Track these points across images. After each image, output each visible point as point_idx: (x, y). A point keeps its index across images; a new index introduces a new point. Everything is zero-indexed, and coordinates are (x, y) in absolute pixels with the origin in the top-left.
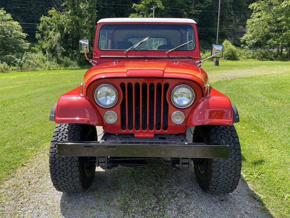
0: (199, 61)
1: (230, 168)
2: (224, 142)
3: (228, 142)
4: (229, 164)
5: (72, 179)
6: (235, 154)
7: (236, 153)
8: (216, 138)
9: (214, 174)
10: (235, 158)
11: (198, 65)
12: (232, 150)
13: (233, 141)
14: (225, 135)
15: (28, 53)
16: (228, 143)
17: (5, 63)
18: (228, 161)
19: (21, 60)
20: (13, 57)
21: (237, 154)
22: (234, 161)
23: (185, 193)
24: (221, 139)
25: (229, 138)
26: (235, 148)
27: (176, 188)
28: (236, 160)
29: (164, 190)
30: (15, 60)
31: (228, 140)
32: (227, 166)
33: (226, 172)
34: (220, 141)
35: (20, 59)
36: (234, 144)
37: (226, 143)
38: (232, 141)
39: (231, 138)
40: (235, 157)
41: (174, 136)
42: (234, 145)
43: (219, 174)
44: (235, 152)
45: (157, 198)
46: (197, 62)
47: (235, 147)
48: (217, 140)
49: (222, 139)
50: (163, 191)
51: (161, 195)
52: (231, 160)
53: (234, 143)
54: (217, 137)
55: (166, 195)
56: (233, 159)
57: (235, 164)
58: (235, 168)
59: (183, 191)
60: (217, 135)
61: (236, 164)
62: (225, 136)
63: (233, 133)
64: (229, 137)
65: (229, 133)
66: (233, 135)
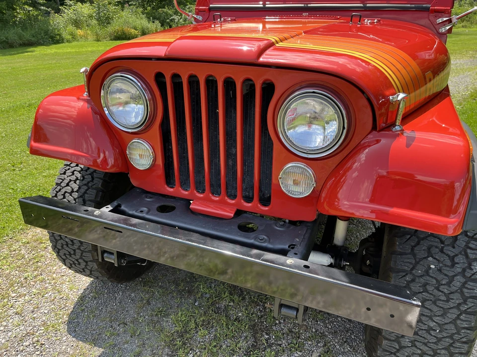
0: (445, 19)
1: (435, 343)
2: (432, 266)
3: (446, 270)
4: (432, 332)
5: (85, 264)
6: (459, 309)
7: (464, 308)
8: (412, 249)
9: (385, 342)
10: (455, 320)
11: (443, 30)
12: (451, 296)
13: (464, 270)
14: (443, 248)
15: (192, 6)
16: (446, 272)
17: (158, 22)
18: (432, 324)
19: (181, 18)
20: (170, 12)
21: (465, 312)
22: (452, 329)
23: (325, 345)
24: (428, 257)
25: (452, 259)
26: (462, 293)
27: (310, 323)
28: (456, 326)
29: (280, 323)
30: (172, 18)
31: (449, 263)
32: (426, 335)
33: (420, 349)
34: (421, 263)
35: (179, 16)
36: (463, 280)
37: (440, 270)
38: (459, 270)
39: (460, 259)
40: (458, 317)
41: (282, 226)
42: (465, 283)
43: (397, 347)
44: (459, 304)
45: (255, 338)
46: (440, 20)
47: (465, 290)
48: (414, 255)
49: (430, 259)
50: (276, 324)
51: (267, 334)
52: (440, 322)
53: (464, 276)
54: (416, 248)
55: (278, 338)
56: (450, 323)
57: (451, 337)
58: (451, 345)
59: (323, 335)
60: (418, 243)
61: (456, 337)
62: (442, 251)
63: (471, 245)
64: (457, 255)
65: (458, 242)
66: (469, 251)
